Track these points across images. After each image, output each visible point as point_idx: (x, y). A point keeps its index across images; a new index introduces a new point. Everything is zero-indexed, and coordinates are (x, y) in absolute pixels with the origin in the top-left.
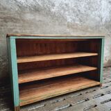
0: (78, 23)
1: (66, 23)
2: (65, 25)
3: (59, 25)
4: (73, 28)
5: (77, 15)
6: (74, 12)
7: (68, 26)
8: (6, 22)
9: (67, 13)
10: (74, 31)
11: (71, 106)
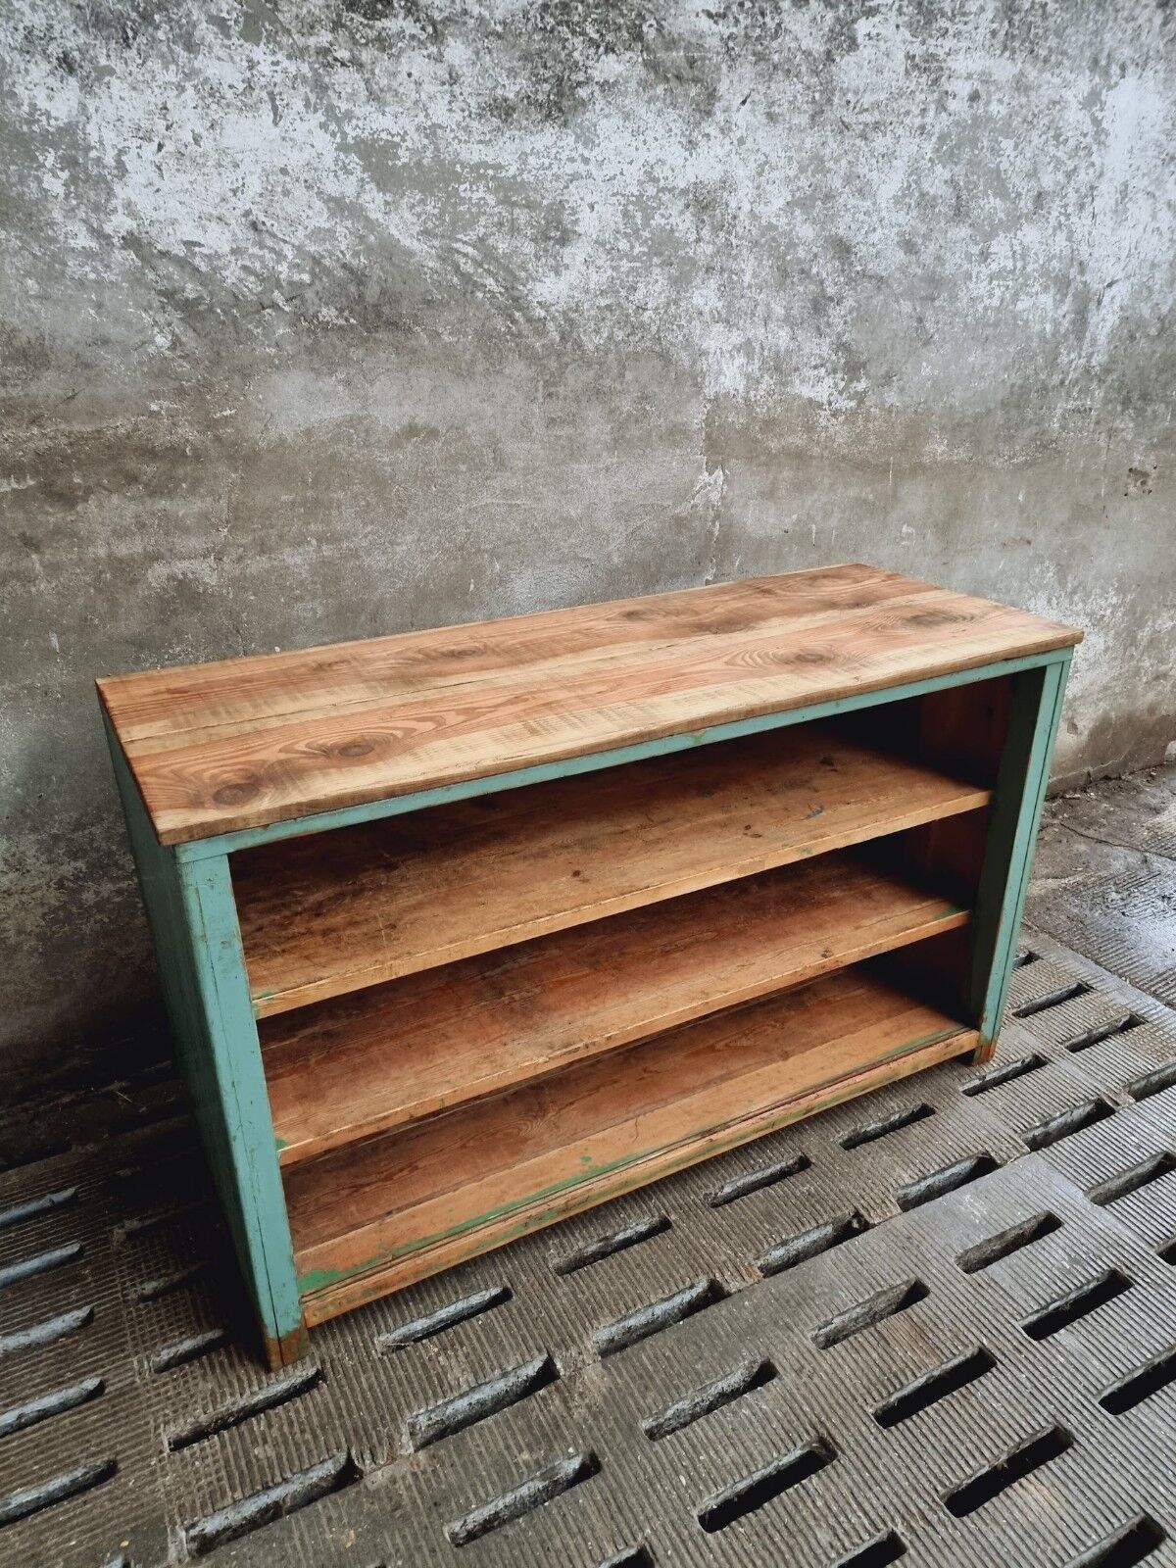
0: (822, 392)
1: (695, 416)
2: (677, 434)
3: (618, 442)
4: (772, 459)
5: (819, 305)
7: (717, 447)
8: (67, 499)
9: (705, 296)
10: (769, 494)
11: (715, 1294)
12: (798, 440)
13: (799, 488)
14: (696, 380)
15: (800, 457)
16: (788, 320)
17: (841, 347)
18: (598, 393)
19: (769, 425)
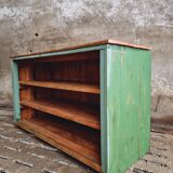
0: (163, 24)
1: (134, 30)
2: (129, 33)
3: (119, 35)
4: (150, 37)
5: (161, 9)
6: (152, 5)
7: (138, 35)
9: (136, 11)
10: (151, 43)
12: (158, 33)
13: (158, 42)
14: (134, 24)
15: (158, 36)
16: (154, 13)
17: (168, 15)
18: (116, 28)
19: (150, 31)
